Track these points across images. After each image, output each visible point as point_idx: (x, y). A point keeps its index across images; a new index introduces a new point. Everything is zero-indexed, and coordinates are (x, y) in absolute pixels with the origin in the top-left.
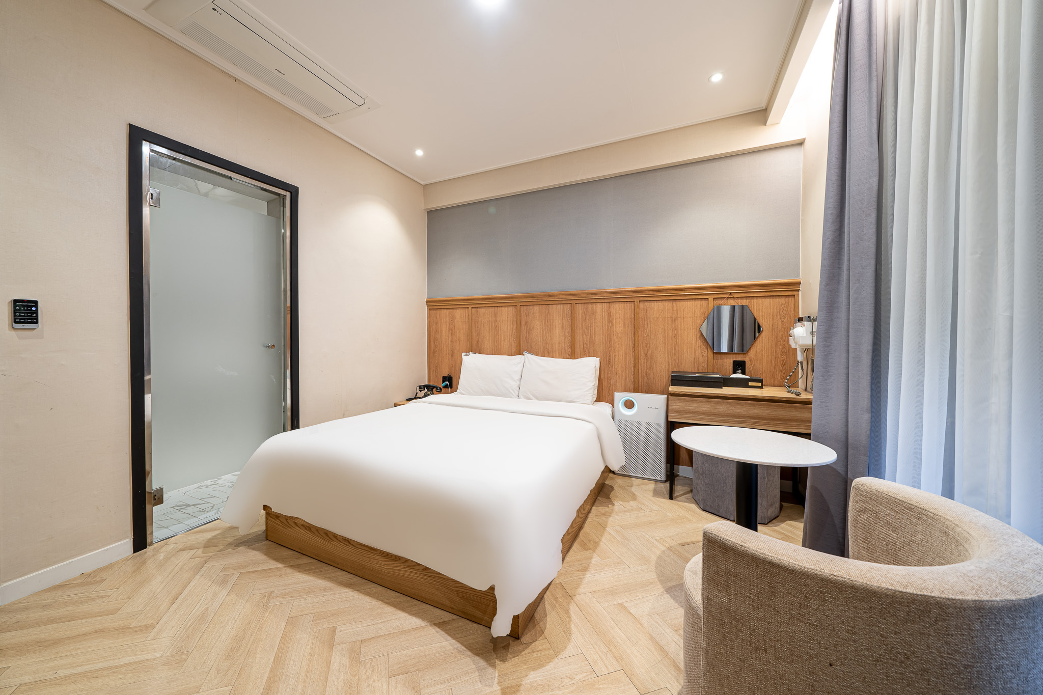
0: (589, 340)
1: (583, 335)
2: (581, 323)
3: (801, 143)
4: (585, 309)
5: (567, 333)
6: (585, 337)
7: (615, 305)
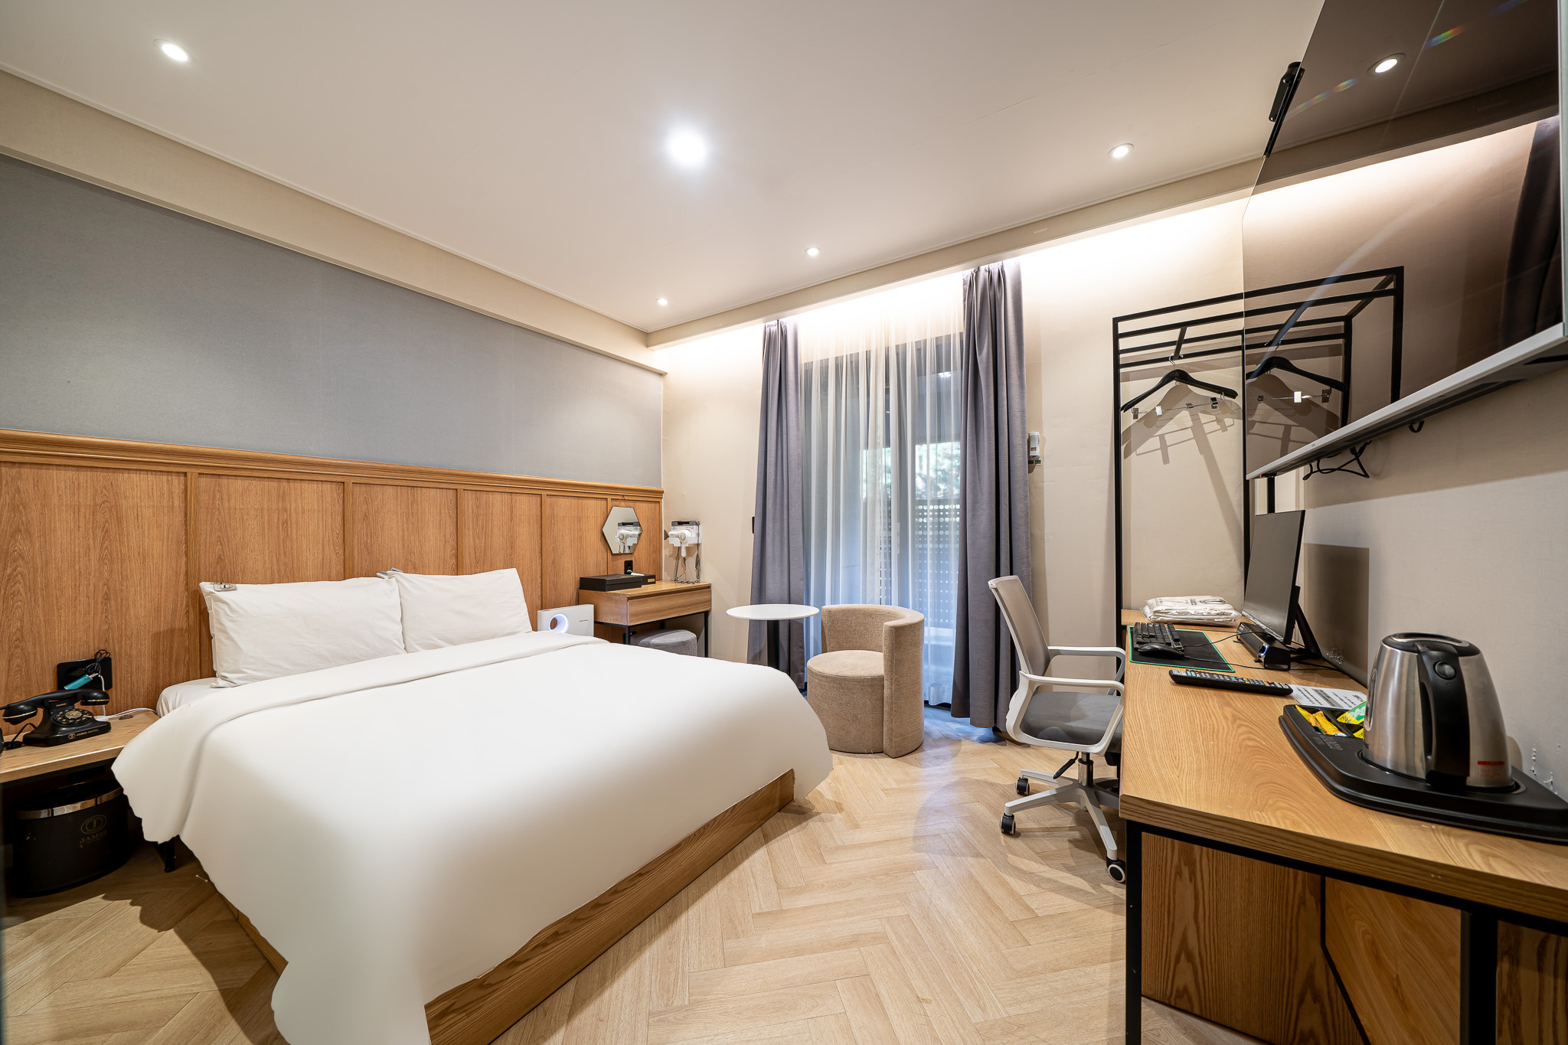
0: (483, 545)
1: (474, 538)
2: (471, 519)
3: (661, 374)
4: (477, 499)
5: (448, 534)
6: (477, 541)
7: (518, 498)
